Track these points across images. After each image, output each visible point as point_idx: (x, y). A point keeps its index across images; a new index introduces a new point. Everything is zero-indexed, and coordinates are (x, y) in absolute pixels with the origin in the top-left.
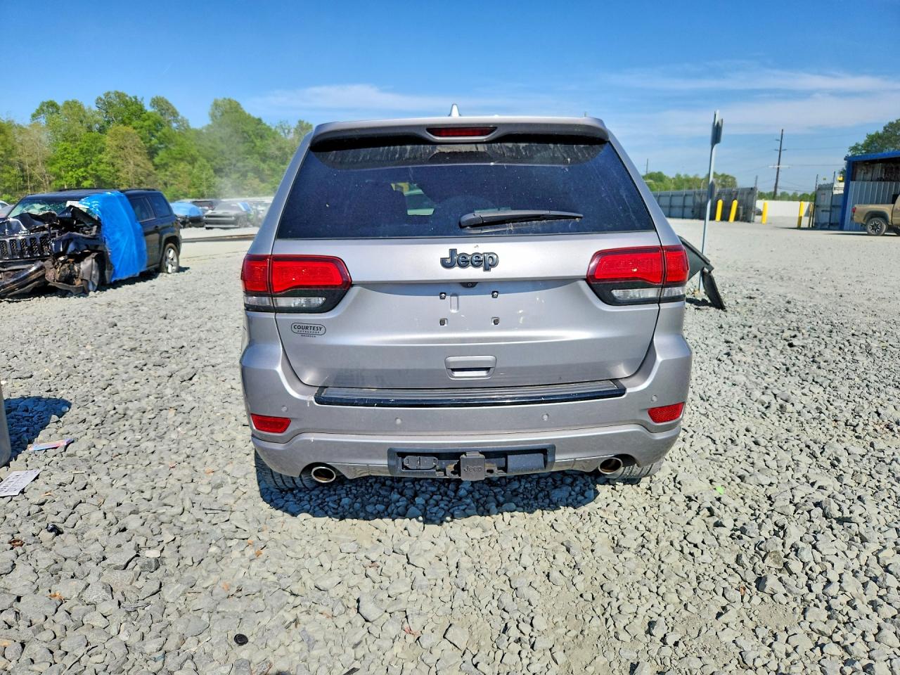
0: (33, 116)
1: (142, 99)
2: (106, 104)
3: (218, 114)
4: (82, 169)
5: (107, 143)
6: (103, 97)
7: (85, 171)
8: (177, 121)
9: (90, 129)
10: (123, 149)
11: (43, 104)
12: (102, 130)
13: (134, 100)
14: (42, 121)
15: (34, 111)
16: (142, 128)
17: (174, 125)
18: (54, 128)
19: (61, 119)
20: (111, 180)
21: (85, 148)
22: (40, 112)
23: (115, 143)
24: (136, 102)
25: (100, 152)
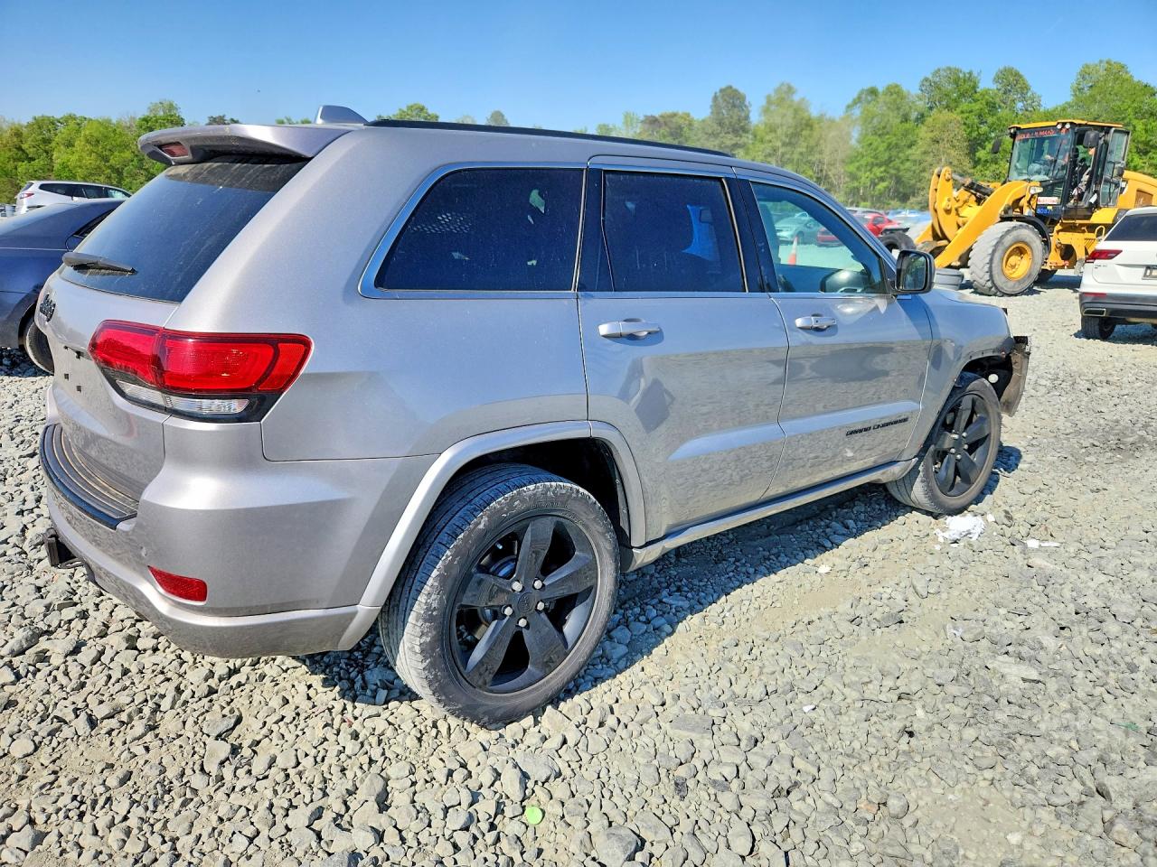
0: (848, 107)
1: (979, 74)
2: (930, 85)
3: (1086, 85)
4: (882, 169)
5: (921, 135)
6: (930, 77)
7: (885, 171)
8: (1024, 99)
9: (906, 119)
10: (938, 142)
11: (862, 92)
12: (921, 118)
13: (967, 75)
14: (857, 112)
15: (850, 101)
16: (971, 111)
17: (1020, 105)
18: (867, 119)
19: (878, 108)
20: (913, 182)
21: (894, 142)
22: (858, 101)
23: (931, 135)
24: (970, 78)
25: (910, 146)
